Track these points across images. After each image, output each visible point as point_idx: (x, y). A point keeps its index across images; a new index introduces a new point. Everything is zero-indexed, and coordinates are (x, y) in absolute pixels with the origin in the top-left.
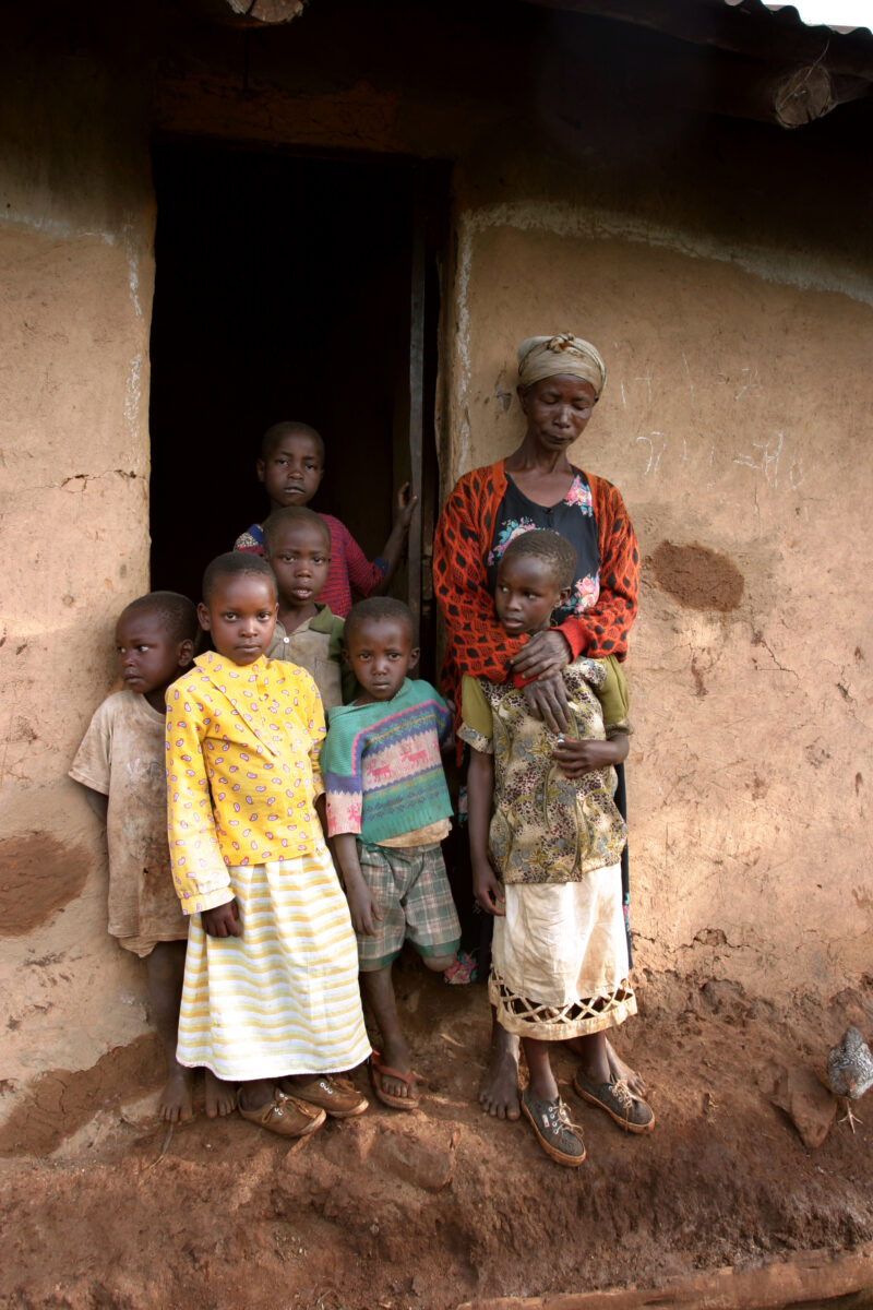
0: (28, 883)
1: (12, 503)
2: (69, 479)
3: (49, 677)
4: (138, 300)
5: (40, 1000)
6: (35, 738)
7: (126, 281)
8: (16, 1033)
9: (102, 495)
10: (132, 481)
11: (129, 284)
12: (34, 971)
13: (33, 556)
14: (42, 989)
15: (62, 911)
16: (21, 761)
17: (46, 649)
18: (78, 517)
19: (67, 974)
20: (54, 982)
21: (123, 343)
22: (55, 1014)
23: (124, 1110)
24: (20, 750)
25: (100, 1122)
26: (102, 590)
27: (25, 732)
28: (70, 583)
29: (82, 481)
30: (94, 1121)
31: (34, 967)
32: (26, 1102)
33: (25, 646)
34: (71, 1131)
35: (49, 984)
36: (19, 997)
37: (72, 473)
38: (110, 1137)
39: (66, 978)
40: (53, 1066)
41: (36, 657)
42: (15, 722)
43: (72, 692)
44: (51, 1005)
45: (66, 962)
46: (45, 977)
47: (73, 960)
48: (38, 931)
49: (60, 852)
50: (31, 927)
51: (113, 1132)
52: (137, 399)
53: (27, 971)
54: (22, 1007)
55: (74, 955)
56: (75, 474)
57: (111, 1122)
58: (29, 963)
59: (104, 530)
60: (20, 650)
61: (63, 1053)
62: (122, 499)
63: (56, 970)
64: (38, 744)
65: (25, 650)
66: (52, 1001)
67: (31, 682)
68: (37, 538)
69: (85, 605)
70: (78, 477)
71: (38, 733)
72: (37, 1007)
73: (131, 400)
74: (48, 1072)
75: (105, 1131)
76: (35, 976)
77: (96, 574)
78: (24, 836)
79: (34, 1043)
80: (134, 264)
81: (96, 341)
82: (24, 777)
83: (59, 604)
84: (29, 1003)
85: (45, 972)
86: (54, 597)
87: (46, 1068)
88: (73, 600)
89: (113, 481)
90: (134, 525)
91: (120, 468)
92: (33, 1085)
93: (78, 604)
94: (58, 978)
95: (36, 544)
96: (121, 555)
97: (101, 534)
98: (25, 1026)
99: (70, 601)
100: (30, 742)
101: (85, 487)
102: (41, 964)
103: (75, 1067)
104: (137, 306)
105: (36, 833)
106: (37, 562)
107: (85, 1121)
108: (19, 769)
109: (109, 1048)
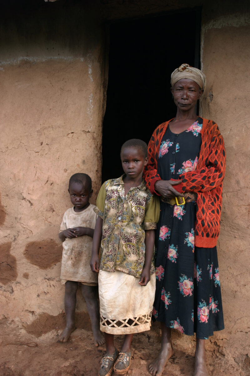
0: (47, 254)
1: (54, 141)
2: (69, 134)
3: (59, 193)
4: (92, 77)
5: (46, 290)
6: (54, 211)
7: (88, 71)
8: (38, 298)
9: (78, 138)
10: (88, 134)
11: (88, 72)
12: (46, 281)
13: (57, 157)
14: (47, 287)
15: (55, 265)
16: (50, 217)
17: (58, 184)
18: (70, 145)
19: (55, 285)
20: (51, 286)
21: (86, 91)
22: (48, 296)
23: (59, 332)
24: (50, 214)
25: (53, 333)
26: (76, 168)
27: (51, 209)
28: (67, 165)
29: (72, 134)
30: (51, 332)
31: (46, 280)
32: (37, 319)
33: (53, 183)
34: (45, 332)
35: (49, 286)
36: (41, 288)
37: (70, 132)
38: (53, 338)
39: (54, 286)
40: (45, 311)
41: (56, 187)
42: (49, 205)
43: (65, 198)
44: (48, 293)
45: (55, 281)
46: (49, 284)
47: (57, 281)
48: (49, 270)
49: (56, 247)
50: (47, 268)
51: (54, 337)
52: (92, 108)
53: (44, 281)
54: (41, 291)
55: (57, 280)
56: (71, 132)
57: (55, 333)
58: (45, 279)
59: (78, 149)
60: (51, 184)
61: (49, 308)
62: (84, 139)
63: (52, 283)
64: (54, 213)
65: (53, 185)
66: (49, 292)
67: (54, 194)
68: (59, 151)
69: (70, 172)
70: (72, 133)
71: (55, 210)
72: (44, 292)
73: (90, 108)
74: (44, 313)
75: (53, 336)
76: (46, 283)
77: (74, 163)
78: (48, 240)
79: (42, 302)
80: (90, 66)
81: (79, 91)
82: (51, 223)
83: (63, 171)
84: (43, 290)
85: (49, 283)
86: (62, 169)
87: (44, 311)
88: (67, 170)
89: (81, 134)
90: (88, 148)
91: (84, 130)
92: (40, 315)
93: (68, 172)
94: (52, 285)
95: (59, 153)
96: (83, 157)
97: (77, 150)
98: (41, 297)
99: (66, 170)
100: (53, 212)
101: (73, 136)
102: (48, 280)
103: (51, 314)
104: (91, 78)
105: (52, 240)
106: (59, 158)
107: (49, 331)
108: (49, 220)
109: (62, 312)
